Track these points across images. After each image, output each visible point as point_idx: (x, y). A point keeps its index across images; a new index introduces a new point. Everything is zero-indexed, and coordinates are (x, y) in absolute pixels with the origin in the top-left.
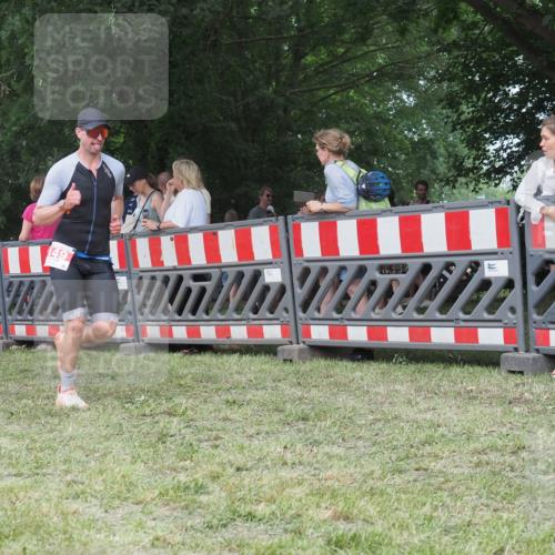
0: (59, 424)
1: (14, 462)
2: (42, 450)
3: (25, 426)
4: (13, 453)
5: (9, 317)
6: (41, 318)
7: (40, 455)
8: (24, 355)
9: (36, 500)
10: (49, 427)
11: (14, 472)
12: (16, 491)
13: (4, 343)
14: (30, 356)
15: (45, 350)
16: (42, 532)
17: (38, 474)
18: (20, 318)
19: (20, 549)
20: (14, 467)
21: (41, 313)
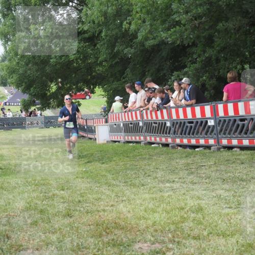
0: (246, 185)
1: (228, 202)
2: (240, 196)
3: (231, 185)
4: (227, 198)
5: (219, 136)
6: (234, 136)
7: (239, 199)
8: (227, 153)
9: (240, 220)
10: (242, 186)
11: (229, 206)
12: (230, 215)
13: (217, 148)
14: (230, 154)
15: (236, 151)
16: (244, 234)
17: (239, 208)
18: (224, 136)
19: (235, 242)
20: (228, 204)
21: (234, 134)
